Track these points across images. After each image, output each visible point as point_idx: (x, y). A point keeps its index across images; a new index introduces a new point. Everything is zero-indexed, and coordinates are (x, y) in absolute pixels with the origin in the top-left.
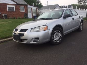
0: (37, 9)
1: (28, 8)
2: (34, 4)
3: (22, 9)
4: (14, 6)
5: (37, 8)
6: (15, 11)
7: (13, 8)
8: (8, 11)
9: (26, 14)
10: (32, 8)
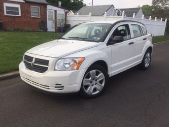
0: (66, 13)
1: (48, 11)
2: (60, 3)
3: (35, 12)
4: (18, 6)
5: (66, 11)
6: (20, 15)
7: (17, 9)
8: (5, 14)
9: (43, 22)
10: (56, 11)
